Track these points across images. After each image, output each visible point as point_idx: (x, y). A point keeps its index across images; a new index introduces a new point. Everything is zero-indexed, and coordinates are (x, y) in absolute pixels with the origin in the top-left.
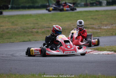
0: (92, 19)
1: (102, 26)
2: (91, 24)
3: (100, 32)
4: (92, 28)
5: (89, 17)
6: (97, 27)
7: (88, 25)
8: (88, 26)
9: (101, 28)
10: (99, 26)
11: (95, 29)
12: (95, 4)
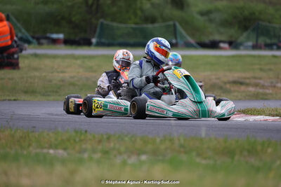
0: (261, 70)
1: (277, 83)
2: (255, 78)
3: (271, 94)
4: (256, 85)
5: (257, 67)
6: (266, 84)
7: (248, 78)
8: (248, 81)
9: (275, 87)
10: (272, 83)
11: (263, 87)
12: (275, 47)
